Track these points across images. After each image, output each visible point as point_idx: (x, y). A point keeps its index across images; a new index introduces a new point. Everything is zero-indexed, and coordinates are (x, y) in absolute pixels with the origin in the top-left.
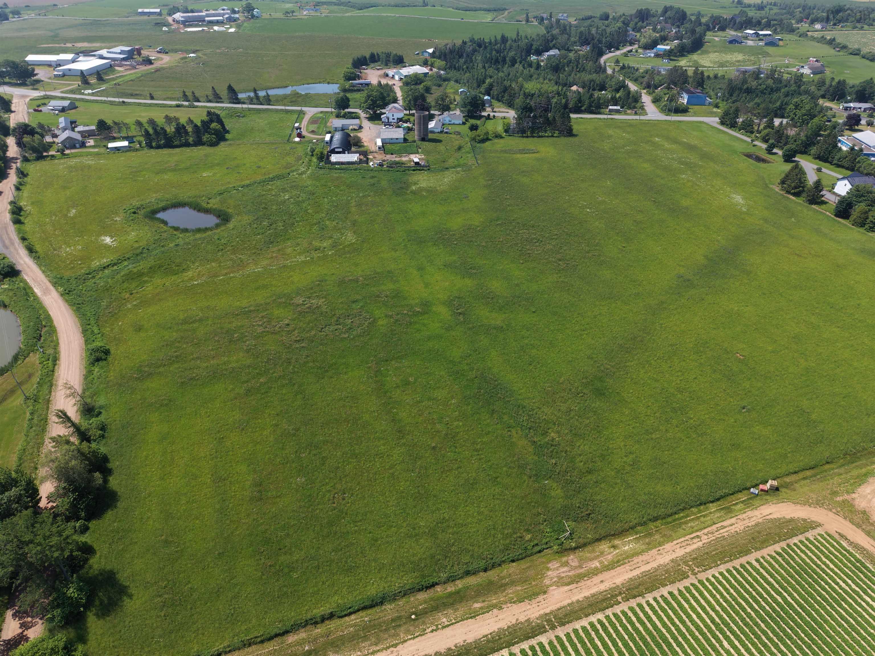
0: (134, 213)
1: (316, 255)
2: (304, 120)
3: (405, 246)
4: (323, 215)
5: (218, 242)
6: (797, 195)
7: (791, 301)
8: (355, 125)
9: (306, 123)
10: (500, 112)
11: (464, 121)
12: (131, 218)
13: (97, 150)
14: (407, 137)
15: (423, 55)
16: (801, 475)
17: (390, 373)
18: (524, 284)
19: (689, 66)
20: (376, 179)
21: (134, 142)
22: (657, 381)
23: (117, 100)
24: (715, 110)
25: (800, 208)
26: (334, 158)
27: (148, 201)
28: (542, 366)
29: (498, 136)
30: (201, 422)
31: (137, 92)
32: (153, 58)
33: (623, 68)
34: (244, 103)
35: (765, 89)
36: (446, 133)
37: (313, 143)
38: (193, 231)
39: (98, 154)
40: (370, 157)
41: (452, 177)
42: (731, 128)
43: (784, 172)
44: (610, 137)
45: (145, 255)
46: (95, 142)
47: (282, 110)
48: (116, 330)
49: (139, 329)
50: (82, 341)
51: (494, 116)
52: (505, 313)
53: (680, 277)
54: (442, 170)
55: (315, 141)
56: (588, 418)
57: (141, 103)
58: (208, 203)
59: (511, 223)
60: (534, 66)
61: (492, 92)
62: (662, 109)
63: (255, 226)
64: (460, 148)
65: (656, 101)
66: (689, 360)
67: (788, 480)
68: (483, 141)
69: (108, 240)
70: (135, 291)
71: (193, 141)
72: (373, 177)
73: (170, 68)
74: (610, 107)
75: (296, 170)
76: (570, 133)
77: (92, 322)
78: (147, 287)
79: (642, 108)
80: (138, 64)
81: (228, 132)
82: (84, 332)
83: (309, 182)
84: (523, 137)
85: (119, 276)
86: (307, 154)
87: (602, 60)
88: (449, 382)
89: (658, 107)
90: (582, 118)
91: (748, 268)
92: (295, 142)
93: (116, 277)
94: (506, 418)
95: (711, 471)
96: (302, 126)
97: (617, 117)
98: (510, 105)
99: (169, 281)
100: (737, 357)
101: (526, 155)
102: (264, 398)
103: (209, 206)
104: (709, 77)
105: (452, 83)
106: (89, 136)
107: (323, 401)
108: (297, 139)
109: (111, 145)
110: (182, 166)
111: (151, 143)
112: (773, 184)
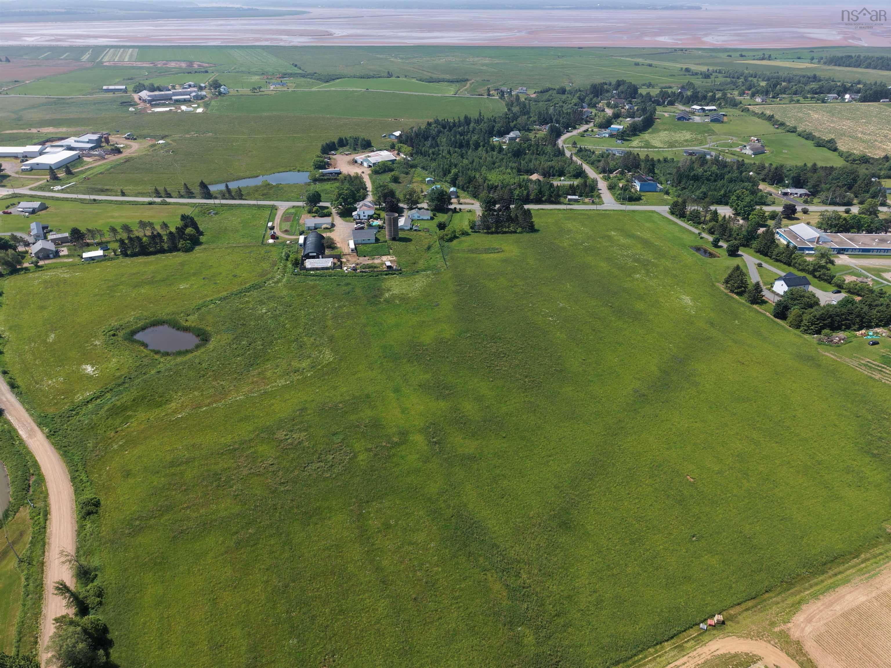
0: (114, 335)
1: (296, 377)
2: (277, 217)
3: (381, 363)
4: (301, 330)
5: (199, 366)
6: (740, 294)
7: (735, 414)
8: (327, 224)
9: (279, 221)
10: (465, 204)
11: (432, 216)
12: (111, 342)
13: (71, 260)
14: (379, 237)
15: (389, 138)
16: (744, 606)
17: (372, 515)
18: (493, 405)
19: (641, 147)
20: (350, 286)
21: (109, 249)
22: (616, 509)
23: (87, 197)
24: (666, 197)
25: (742, 309)
26: (309, 263)
27: (126, 320)
28: (513, 499)
29: (465, 234)
30: (194, 581)
31: (108, 187)
32: (122, 146)
33: (580, 150)
34: (216, 198)
35: (711, 175)
36: (416, 230)
37: (288, 245)
38: (174, 354)
39: (72, 265)
40: (344, 260)
41: (423, 282)
42: (680, 218)
43: (728, 268)
44: (569, 231)
45: (127, 385)
46: (69, 250)
47: (254, 205)
48: (104, 476)
49: (128, 474)
50: (71, 490)
51: (460, 209)
52: (478, 440)
53: (636, 391)
54: (413, 274)
55: (288, 242)
56: (556, 555)
57: (112, 201)
58: (187, 321)
59: (480, 335)
60: (497, 150)
61: (457, 182)
62: (617, 197)
63: (235, 346)
64: (429, 248)
65: (611, 188)
66: (646, 485)
67: (732, 612)
68: (451, 240)
69: (89, 369)
70: (120, 429)
71: (168, 247)
72: (347, 284)
73: (140, 158)
74: (569, 197)
75: (272, 278)
76: (532, 229)
77: (80, 468)
78: (132, 423)
79: (599, 196)
80: (107, 154)
81: (201, 234)
82: (73, 479)
83: (285, 292)
84: (488, 233)
85: (102, 412)
86: (281, 258)
87: (560, 142)
88: (427, 523)
89: (613, 194)
90: (542, 209)
91: (697, 379)
92: (269, 244)
93: (100, 413)
94: (481, 560)
95: (666, 608)
96: (275, 225)
97: (575, 207)
98: (475, 196)
99: (153, 414)
100: (688, 480)
101: (492, 255)
102: (254, 551)
103: (188, 324)
104: (659, 161)
105: (419, 169)
106: (62, 243)
107: (309, 552)
108: (271, 241)
109: (85, 255)
110: (159, 277)
111: (126, 250)
112: (719, 282)
